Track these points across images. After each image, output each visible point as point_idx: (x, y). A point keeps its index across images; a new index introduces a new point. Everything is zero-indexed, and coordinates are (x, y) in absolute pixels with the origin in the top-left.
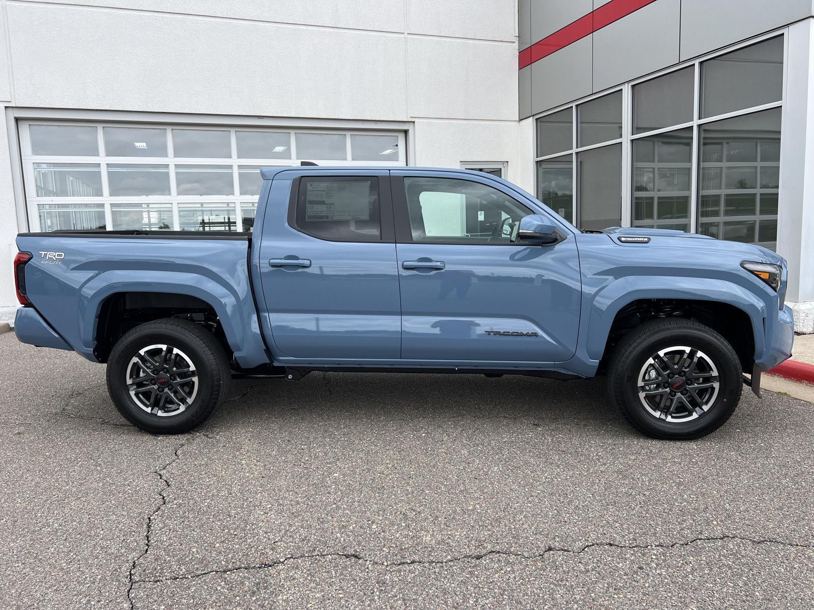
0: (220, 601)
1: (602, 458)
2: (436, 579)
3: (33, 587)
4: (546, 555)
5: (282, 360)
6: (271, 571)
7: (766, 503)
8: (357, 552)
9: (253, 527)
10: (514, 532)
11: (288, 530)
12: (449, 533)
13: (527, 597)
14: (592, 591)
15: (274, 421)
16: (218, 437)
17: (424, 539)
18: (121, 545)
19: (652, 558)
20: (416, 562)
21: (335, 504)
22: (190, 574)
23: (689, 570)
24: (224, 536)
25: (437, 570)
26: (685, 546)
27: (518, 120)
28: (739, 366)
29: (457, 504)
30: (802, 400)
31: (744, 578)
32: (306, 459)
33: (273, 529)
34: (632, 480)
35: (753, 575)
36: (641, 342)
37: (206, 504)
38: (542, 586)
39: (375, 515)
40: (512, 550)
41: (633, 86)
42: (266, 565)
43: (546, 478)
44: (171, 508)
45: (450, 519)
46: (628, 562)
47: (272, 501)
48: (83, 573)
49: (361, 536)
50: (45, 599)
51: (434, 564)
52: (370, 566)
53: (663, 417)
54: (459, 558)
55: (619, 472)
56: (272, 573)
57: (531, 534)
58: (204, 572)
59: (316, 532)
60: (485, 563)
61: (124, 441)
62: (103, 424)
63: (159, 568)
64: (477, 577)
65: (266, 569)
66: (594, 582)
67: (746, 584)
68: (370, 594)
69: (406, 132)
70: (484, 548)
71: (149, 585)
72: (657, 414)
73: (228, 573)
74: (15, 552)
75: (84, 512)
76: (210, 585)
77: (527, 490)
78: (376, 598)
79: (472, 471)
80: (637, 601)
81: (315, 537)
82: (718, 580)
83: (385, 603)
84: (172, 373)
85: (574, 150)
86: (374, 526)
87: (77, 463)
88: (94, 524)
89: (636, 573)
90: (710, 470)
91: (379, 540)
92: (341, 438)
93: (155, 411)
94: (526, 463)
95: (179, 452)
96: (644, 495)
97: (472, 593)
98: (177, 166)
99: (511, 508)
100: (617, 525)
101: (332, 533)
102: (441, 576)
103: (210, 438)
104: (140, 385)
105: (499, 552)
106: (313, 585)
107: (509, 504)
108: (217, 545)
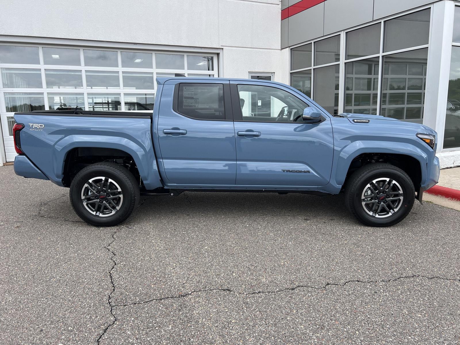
0: (163, 315)
1: (344, 237)
2: (274, 301)
3: (56, 311)
4: (327, 287)
5: (170, 185)
6: (186, 299)
7: (431, 259)
8: (229, 288)
9: (169, 276)
10: (308, 276)
11: (189, 277)
12: (274, 277)
13: (322, 308)
14: (354, 304)
15: (163, 218)
16: (134, 228)
17: (262, 280)
18: (99, 287)
19: (380, 287)
20: (261, 292)
21: (210, 263)
22: (142, 301)
23: (400, 293)
24: (154, 281)
25: (273, 296)
26: (395, 281)
27: (280, 49)
28: (414, 188)
29: (274, 262)
30: (439, 205)
31: (427, 296)
32: (187, 239)
33: (180, 277)
34: (362, 248)
35: (431, 294)
36: (364, 176)
37: (139, 264)
38: (328, 303)
39: (233, 268)
40: (309, 285)
41: (346, 33)
42: (182, 296)
43: (318, 247)
44: (120, 267)
45: (273, 270)
46: (369, 290)
47: (175, 262)
48: (82, 302)
49: (229, 279)
50: (65, 317)
51: (271, 293)
52: (237, 295)
53: (374, 215)
54: (283, 289)
55: (354, 244)
56: (187, 300)
57: (317, 277)
58: (149, 300)
59: (204, 278)
60: (297, 292)
61: (81, 231)
62: (65, 221)
63: (124, 298)
64: (295, 299)
65: (183, 298)
66: (354, 300)
67: (429, 299)
68: (241, 309)
69: (218, 54)
70: (295, 284)
71: (122, 307)
72: (371, 213)
73: (163, 300)
74: (39, 292)
75: (72, 270)
76: (155, 307)
77: (309, 254)
78: (245, 311)
79: (278, 245)
80: (377, 309)
81: (204, 280)
82: (415, 297)
83: (250, 313)
84: (107, 193)
85: (312, 67)
86: (234, 274)
87: (59, 243)
88: (80, 276)
89: (374, 295)
90: (400, 242)
91: (239, 281)
92: (203, 227)
93: (98, 214)
94: (306, 240)
95: (115, 236)
96: (370, 255)
97: (294, 307)
98: (86, 71)
99: (303, 263)
100: (359, 271)
101: (213, 278)
102: (276, 299)
103: (130, 228)
104: (88, 199)
105: (302, 286)
106: (210, 305)
107: (302, 261)
108: (152, 286)
